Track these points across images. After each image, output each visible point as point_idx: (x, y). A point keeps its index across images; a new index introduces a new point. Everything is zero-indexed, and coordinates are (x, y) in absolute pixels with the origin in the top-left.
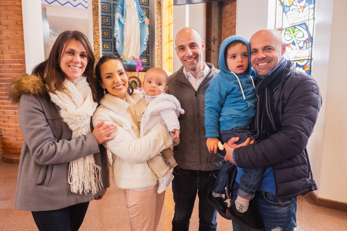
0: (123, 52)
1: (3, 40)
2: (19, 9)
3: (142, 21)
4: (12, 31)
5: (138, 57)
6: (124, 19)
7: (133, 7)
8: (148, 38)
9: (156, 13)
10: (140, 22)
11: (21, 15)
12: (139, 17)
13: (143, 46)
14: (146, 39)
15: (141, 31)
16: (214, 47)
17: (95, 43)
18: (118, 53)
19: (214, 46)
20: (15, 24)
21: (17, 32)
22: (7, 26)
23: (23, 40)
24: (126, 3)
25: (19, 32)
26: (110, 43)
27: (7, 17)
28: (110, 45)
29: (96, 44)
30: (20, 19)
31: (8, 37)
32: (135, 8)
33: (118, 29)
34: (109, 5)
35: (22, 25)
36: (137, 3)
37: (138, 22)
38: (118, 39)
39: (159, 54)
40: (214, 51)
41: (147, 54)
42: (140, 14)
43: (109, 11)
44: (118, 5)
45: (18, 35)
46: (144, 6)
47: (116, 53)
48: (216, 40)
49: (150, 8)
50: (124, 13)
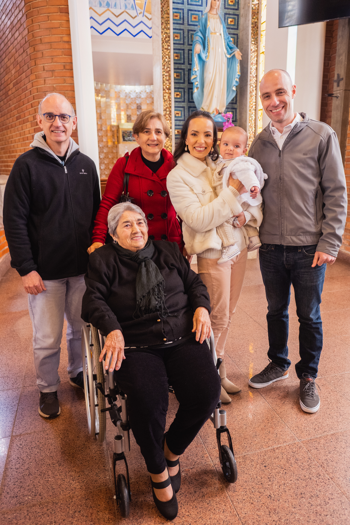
0: (202, 103)
1: (47, 91)
2: (67, 46)
3: (230, 54)
4: (58, 78)
5: (223, 109)
6: (206, 54)
7: (218, 34)
8: (238, 80)
9: (250, 41)
10: (228, 56)
11: (71, 55)
12: (227, 49)
13: (231, 92)
14: (236, 82)
15: (229, 70)
16: (337, 91)
17: (165, 91)
18: (195, 105)
19: (338, 89)
20: (63, 68)
21: (65, 80)
22: (53, 71)
23: (74, 91)
24: (209, 28)
25: (68, 80)
26: (182, 90)
27: (52, 59)
28: (183, 93)
29: (166, 93)
30: (69, 61)
31: (53, 86)
32: (221, 34)
33: (198, 69)
34: (182, 31)
35: (72, 69)
36: (224, 27)
37: (226, 56)
38: (197, 83)
39: (252, 104)
40: (337, 97)
41: (234, 105)
42: (228, 45)
43: (182, 42)
44: (198, 32)
45: (66, 83)
46: (232, 31)
47: (191, 105)
48: (342, 79)
49: (240, 33)
50: (206, 43)
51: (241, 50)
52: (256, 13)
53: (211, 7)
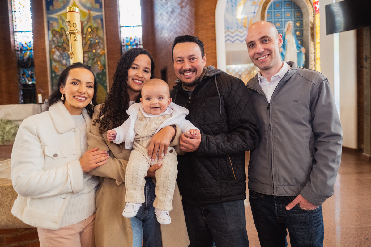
3: (299, 50)
6: (286, 51)
9: (310, 42)
10: (298, 52)
12: (297, 48)
14: (303, 64)
15: (298, 58)
19: (367, 63)
24: (287, 38)
32: (293, 42)
36: (295, 38)
37: (296, 52)
40: (366, 68)
42: (297, 46)
46: (299, 38)
48: (368, 58)
49: (304, 39)
50: (285, 47)
51: (305, 48)
52: (313, 29)
53: (288, 29)
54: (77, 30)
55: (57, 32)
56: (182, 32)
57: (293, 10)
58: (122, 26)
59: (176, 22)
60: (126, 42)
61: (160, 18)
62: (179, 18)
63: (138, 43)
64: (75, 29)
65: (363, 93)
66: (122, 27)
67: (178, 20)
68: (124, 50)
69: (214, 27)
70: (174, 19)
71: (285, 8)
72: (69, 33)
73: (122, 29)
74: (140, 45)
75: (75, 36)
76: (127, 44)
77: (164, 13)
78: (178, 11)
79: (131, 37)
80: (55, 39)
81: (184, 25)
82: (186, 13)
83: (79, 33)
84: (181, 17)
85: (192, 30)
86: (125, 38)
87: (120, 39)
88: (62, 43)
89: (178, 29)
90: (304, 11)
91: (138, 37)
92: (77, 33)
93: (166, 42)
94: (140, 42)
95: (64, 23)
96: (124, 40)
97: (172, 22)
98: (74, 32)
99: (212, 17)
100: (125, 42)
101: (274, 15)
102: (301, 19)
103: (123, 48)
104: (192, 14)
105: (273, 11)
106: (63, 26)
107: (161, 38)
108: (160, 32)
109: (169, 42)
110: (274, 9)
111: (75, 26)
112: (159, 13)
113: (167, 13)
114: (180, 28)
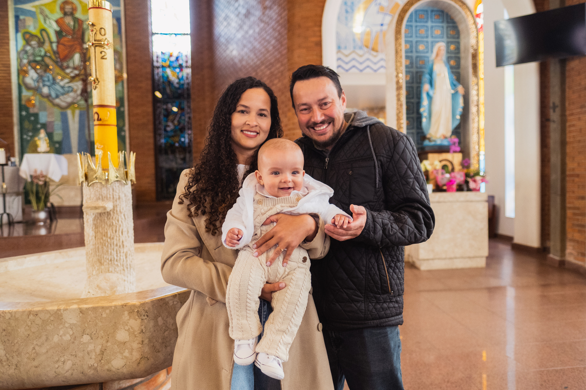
0: (429, 130)
3: (454, 90)
5: (449, 134)
6: (434, 92)
7: (443, 75)
8: (462, 110)
10: (453, 92)
12: (451, 86)
13: (456, 120)
14: (460, 112)
15: (453, 102)
16: (553, 116)
19: (555, 114)
24: (435, 71)
26: (412, 119)
28: (412, 122)
32: (445, 75)
34: (411, 73)
36: (448, 69)
37: (451, 92)
38: (425, 114)
40: (554, 121)
41: (458, 130)
42: (452, 83)
43: (412, 82)
44: (426, 75)
46: (454, 70)
47: (420, 131)
48: (557, 106)
49: (462, 71)
50: (433, 83)
52: (475, 56)
53: (437, 55)
54: (106, 40)
55: (33, 36)
56: (263, 50)
57: (445, 25)
58: (156, 33)
59: (254, 31)
60: (162, 61)
61: (225, 23)
62: (259, 26)
63: (184, 65)
64: (104, 37)
65: (549, 161)
66: (156, 35)
67: (257, 30)
68: (158, 74)
69: (319, 44)
70: (250, 27)
71: (433, 20)
72: (93, 44)
73: (155, 38)
74: (187, 67)
75: (103, 50)
76: (164, 64)
77: (232, 16)
78: (258, 13)
79: (171, 52)
80: (28, 48)
81: (268, 38)
82: (271, 18)
83: (109, 45)
84: (262, 25)
85: (283, 48)
86: (159, 54)
87: (151, 55)
88: (43, 57)
89: (257, 45)
90: (461, 27)
91: (184, 53)
92: (107, 45)
93: (235, 64)
94: (187, 62)
95: (48, 22)
96: (157, 57)
97: (247, 32)
98: (102, 43)
99: (316, 29)
100: (160, 60)
101: (416, 31)
102: (457, 40)
103: (156, 71)
104: (283, 20)
105: (414, 24)
106: (46, 27)
107: (225, 58)
108: (223, 47)
109: (239, 65)
110: (416, 21)
111: (103, 33)
112: (223, 15)
113: (238, 16)
114: (260, 42)
